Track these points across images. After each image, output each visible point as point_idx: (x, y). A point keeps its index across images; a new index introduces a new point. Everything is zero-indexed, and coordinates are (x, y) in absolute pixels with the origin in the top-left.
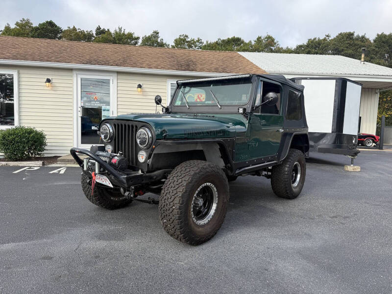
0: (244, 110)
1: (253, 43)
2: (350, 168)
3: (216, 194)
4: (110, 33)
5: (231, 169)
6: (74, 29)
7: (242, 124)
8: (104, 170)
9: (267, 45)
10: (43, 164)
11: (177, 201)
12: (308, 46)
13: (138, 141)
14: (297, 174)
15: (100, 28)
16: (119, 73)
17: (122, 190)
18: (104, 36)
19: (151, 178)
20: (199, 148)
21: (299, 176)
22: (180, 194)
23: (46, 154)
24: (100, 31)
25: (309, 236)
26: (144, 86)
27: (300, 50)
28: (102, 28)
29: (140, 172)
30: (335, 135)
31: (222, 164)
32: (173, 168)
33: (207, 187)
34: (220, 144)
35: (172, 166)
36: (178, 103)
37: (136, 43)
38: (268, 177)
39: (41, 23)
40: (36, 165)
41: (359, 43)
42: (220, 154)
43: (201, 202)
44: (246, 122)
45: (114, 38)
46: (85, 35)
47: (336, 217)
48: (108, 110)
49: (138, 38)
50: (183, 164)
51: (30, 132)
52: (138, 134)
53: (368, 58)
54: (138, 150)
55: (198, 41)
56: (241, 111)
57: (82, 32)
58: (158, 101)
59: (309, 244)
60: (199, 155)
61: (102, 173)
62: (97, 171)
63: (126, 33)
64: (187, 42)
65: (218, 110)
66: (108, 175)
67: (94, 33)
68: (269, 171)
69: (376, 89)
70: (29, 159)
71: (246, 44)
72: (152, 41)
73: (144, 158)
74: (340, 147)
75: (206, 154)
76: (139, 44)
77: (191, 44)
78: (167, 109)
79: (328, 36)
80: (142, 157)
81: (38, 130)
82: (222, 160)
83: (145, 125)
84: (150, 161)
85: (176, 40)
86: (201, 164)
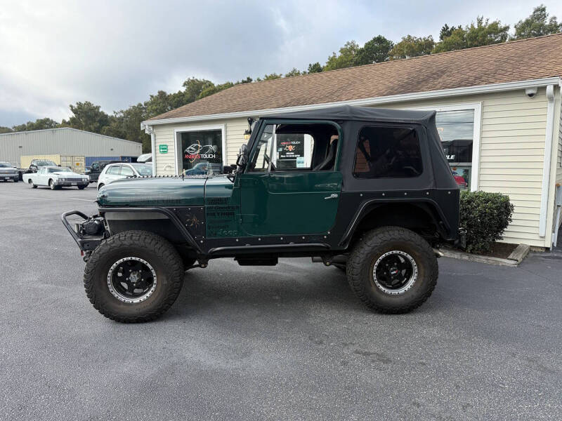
4: (463, 32)
6: (409, 39)
15: (448, 28)
24: (448, 32)
28: (450, 27)
37: (504, 38)
46: (422, 45)
49: (507, 28)
57: (418, 41)
84: (107, 228)
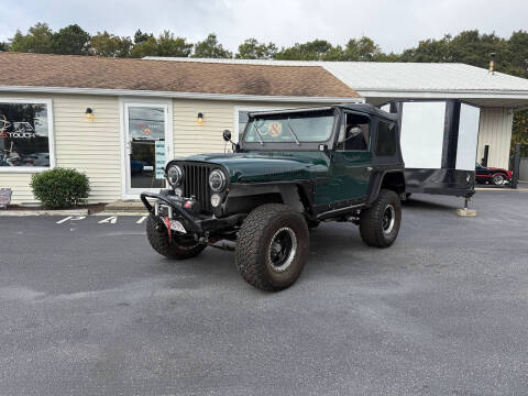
0: (326, 147)
1: (344, 48)
2: (463, 212)
3: (294, 240)
4: (154, 40)
5: (311, 212)
6: (106, 35)
7: (323, 163)
8: (178, 214)
9: (363, 51)
10: (89, 213)
11: (254, 245)
12: (418, 50)
13: (211, 184)
14: (390, 218)
15: (141, 33)
16: (175, 100)
17: (195, 235)
18: (147, 43)
19: (225, 223)
20: (276, 190)
21: (393, 221)
22: (257, 238)
23: (91, 200)
24: (140, 38)
25: (397, 284)
26: (205, 115)
27: (408, 57)
28: (143, 33)
29: (214, 217)
30: (445, 171)
31: (301, 208)
32: (249, 211)
33: (285, 232)
34: (298, 185)
35: (248, 211)
36: (250, 139)
37: (189, 52)
38: (356, 222)
39: (63, 28)
40: (81, 214)
41: (487, 45)
42: (299, 198)
43: (278, 248)
44: (328, 161)
45: (159, 46)
46: (120, 43)
47: (432, 266)
48: (163, 146)
49: (191, 45)
50: (260, 208)
51: (72, 174)
52: (211, 176)
53: (499, 66)
54: (210, 193)
55: (270, 47)
56: (322, 148)
57: (117, 39)
58: (227, 137)
59: (395, 291)
60: (276, 198)
61: (174, 218)
62: (170, 216)
63: (175, 39)
64: (256, 49)
65: (296, 148)
66: (182, 220)
67: (133, 39)
68: (357, 215)
69: (509, 108)
70: (71, 207)
71: (334, 50)
72: (209, 48)
73: (218, 201)
74: (451, 186)
75: (284, 197)
76: (193, 53)
77: (261, 52)
78: (238, 146)
79: (447, 36)
80: (215, 201)
81: (80, 171)
82: (300, 203)
83: (218, 167)
84: (223, 205)
85: (241, 47)
86: (278, 207)
